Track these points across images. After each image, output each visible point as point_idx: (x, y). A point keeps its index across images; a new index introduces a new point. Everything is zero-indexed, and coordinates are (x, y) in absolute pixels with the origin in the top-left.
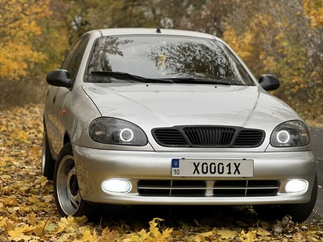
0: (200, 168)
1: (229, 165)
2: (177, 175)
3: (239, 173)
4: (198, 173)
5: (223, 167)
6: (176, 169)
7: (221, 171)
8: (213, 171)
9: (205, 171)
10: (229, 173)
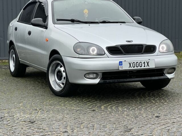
0: (132, 65)
1: (144, 63)
2: (122, 69)
3: (149, 66)
4: (131, 67)
5: (142, 64)
6: (121, 66)
7: (141, 66)
8: (137, 66)
9: (134, 66)
10: (145, 66)
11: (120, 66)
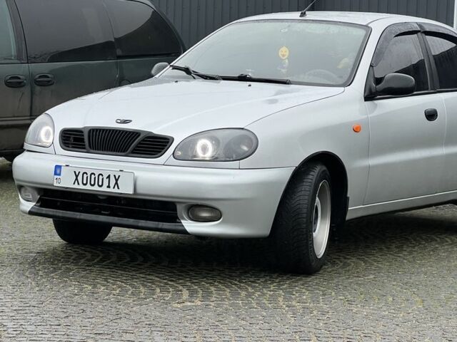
0: (80, 178)
1: (109, 177)
2: (58, 185)
3: (118, 188)
4: (78, 184)
5: (103, 179)
6: (58, 177)
7: (100, 184)
8: (92, 183)
9: (85, 182)
10: (109, 187)
11: (56, 177)
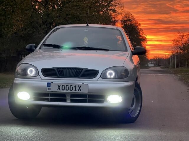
0: (61, 88)
6: (49, 87)
8: (67, 89)
10: (76, 90)
